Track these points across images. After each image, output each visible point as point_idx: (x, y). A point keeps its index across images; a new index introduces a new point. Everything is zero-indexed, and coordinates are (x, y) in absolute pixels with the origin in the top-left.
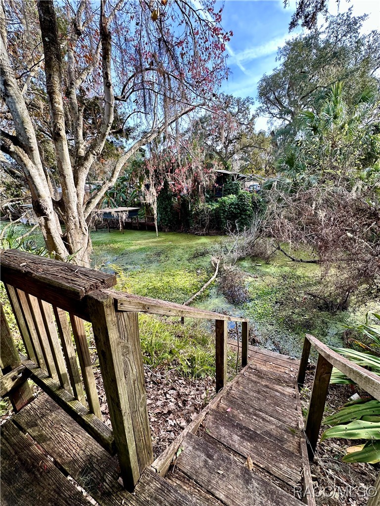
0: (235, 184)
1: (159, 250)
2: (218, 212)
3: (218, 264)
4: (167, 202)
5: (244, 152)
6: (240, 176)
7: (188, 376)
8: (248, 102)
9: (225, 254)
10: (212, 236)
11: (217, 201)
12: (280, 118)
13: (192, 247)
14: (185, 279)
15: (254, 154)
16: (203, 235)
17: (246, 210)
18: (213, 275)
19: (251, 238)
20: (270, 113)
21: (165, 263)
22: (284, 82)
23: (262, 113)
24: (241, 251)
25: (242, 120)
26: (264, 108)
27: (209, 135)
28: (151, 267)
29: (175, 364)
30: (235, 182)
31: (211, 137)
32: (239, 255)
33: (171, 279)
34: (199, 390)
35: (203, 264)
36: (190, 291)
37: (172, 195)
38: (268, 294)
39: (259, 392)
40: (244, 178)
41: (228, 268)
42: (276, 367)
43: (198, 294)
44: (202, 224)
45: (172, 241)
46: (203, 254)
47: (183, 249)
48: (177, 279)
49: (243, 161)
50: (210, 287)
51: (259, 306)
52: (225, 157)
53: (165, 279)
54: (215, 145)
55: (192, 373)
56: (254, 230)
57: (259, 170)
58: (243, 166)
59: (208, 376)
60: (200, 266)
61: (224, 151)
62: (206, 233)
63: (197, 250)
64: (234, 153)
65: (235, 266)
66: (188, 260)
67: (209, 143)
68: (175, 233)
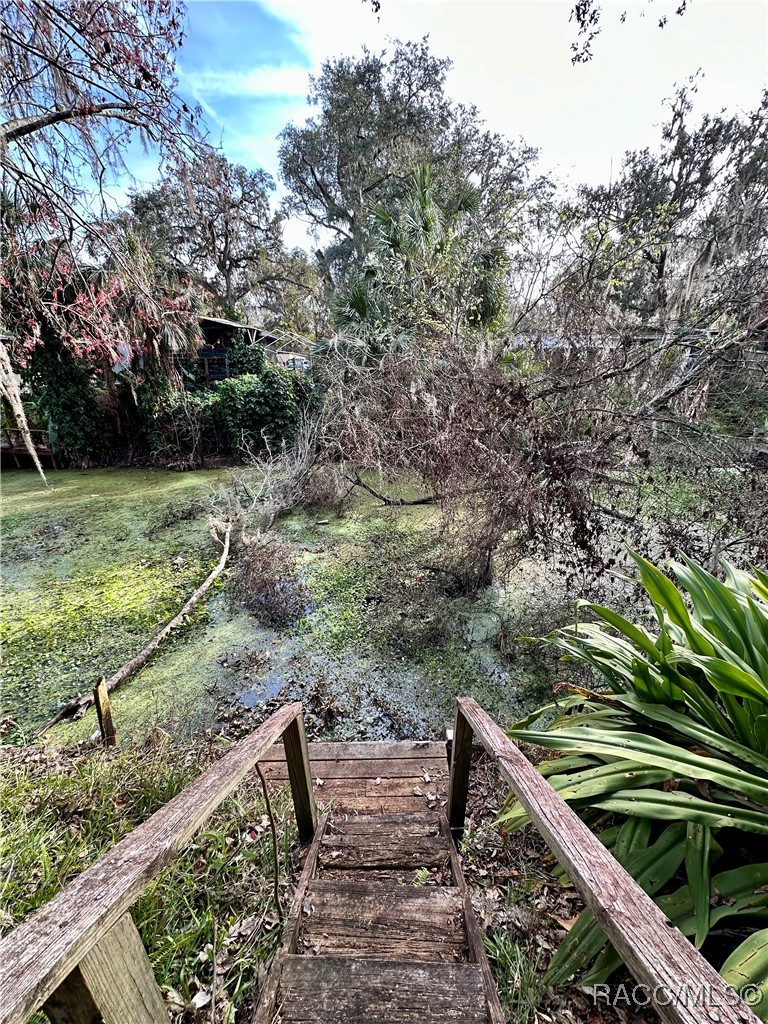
0: (253, 350)
2: (220, 413)
3: (228, 535)
4: (72, 390)
5: (267, 289)
6: (263, 334)
8: (262, 181)
9: (245, 507)
10: (213, 469)
12: (330, 226)
13: (159, 501)
15: (288, 296)
16: (190, 469)
17: (284, 407)
18: (218, 563)
19: (300, 466)
20: (311, 214)
24: (281, 496)
25: (254, 218)
26: (297, 201)
30: (252, 346)
31: (186, 246)
32: (278, 507)
35: (190, 539)
41: (254, 539)
43: (177, 621)
44: (183, 444)
46: (190, 515)
47: (133, 509)
49: (269, 312)
50: (209, 597)
54: (199, 267)
56: (304, 447)
62: (198, 465)
64: (246, 289)
65: (272, 532)
66: (145, 535)
68: (111, 469)
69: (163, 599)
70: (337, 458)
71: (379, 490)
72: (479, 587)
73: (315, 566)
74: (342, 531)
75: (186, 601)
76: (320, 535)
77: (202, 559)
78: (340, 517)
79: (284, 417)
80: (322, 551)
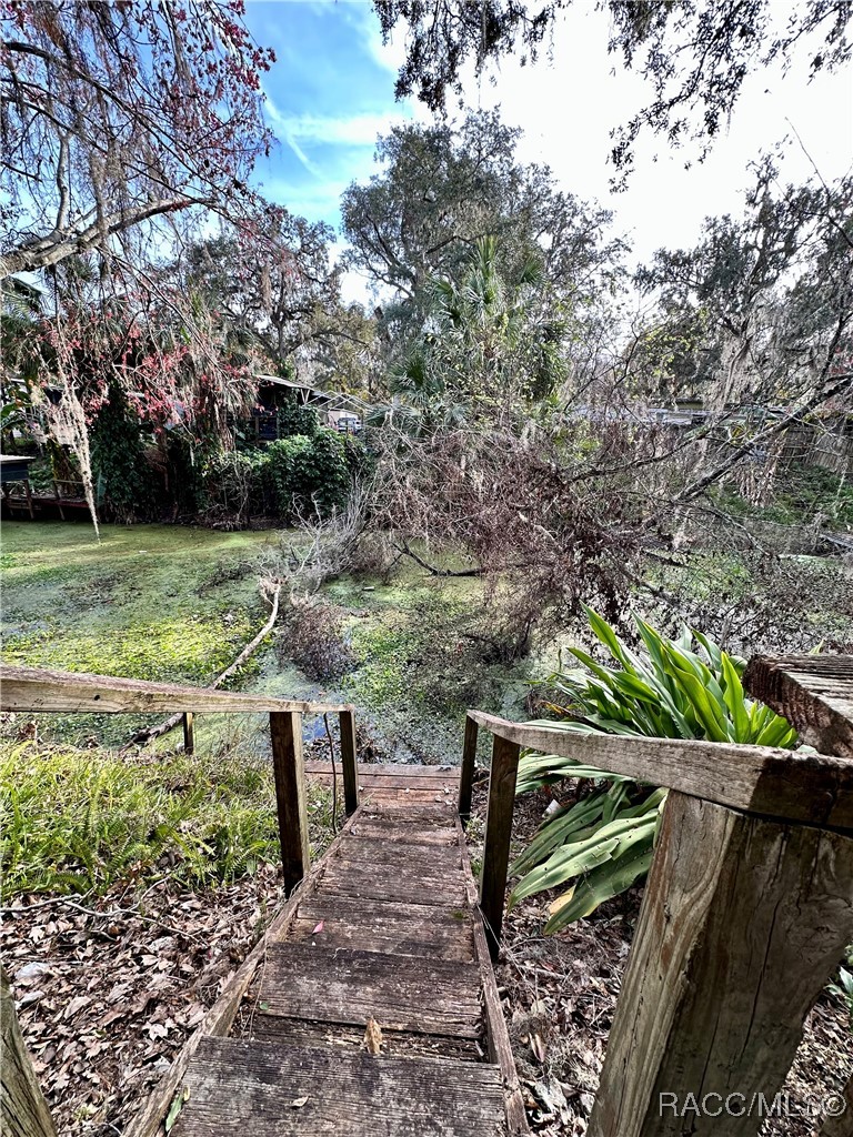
0: (305, 411)
1: (109, 572)
2: (269, 474)
3: (276, 596)
4: (125, 445)
5: (321, 343)
6: (315, 394)
7: (210, 884)
8: (322, 233)
9: (292, 570)
10: (259, 530)
11: (265, 449)
12: (391, 283)
13: (207, 560)
14: (193, 641)
15: (343, 351)
16: (236, 529)
17: (335, 471)
18: (267, 621)
19: (348, 531)
20: (371, 269)
21: (129, 605)
22: (393, 210)
23: (354, 265)
24: (329, 561)
25: (312, 270)
26: (358, 255)
27: (235, 289)
28: (84, 622)
29: (169, 864)
30: (304, 407)
31: (239, 296)
32: (325, 571)
33: (149, 646)
34: (241, 909)
35: (239, 598)
36: (208, 668)
37: (141, 427)
38: (392, 647)
39: (385, 860)
40: (323, 400)
41: (302, 601)
42: (417, 795)
43: (231, 671)
44: (231, 503)
45: (148, 547)
46: (237, 576)
47: (182, 566)
48: (169, 644)
49: (320, 365)
50: (259, 652)
51: (375, 677)
52: (278, 349)
53: (132, 648)
54: (251, 317)
55: (220, 874)
56: (354, 513)
57: (357, 387)
58: (322, 376)
59: (264, 864)
60: (231, 603)
61: (276, 335)
62: (244, 525)
63: (219, 566)
64: (298, 343)
65: (318, 595)
66: (195, 592)
67: (237, 309)
68: (156, 525)
69: (216, 651)
70: (387, 526)
71: (425, 560)
72: (515, 656)
73: (360, 629)
74: (387, 598)
75: (238, 654)
76: (366, 601)
77: (251, 618)
78: (386, 584)
79: (333, 481)
80: (367, 616)
